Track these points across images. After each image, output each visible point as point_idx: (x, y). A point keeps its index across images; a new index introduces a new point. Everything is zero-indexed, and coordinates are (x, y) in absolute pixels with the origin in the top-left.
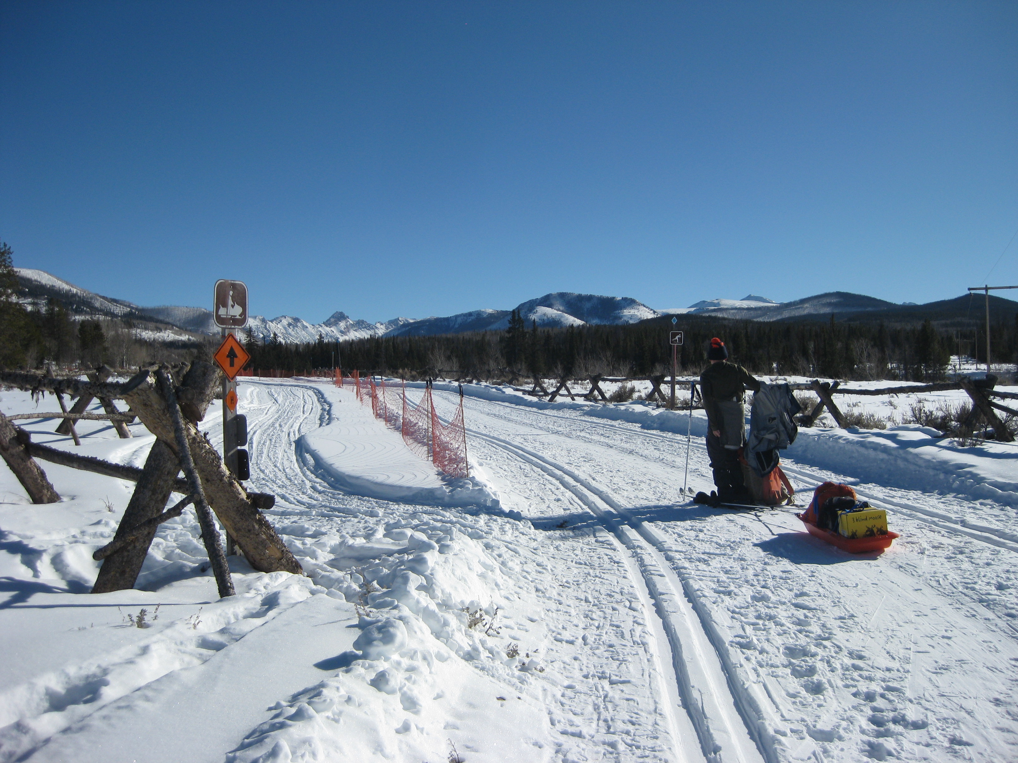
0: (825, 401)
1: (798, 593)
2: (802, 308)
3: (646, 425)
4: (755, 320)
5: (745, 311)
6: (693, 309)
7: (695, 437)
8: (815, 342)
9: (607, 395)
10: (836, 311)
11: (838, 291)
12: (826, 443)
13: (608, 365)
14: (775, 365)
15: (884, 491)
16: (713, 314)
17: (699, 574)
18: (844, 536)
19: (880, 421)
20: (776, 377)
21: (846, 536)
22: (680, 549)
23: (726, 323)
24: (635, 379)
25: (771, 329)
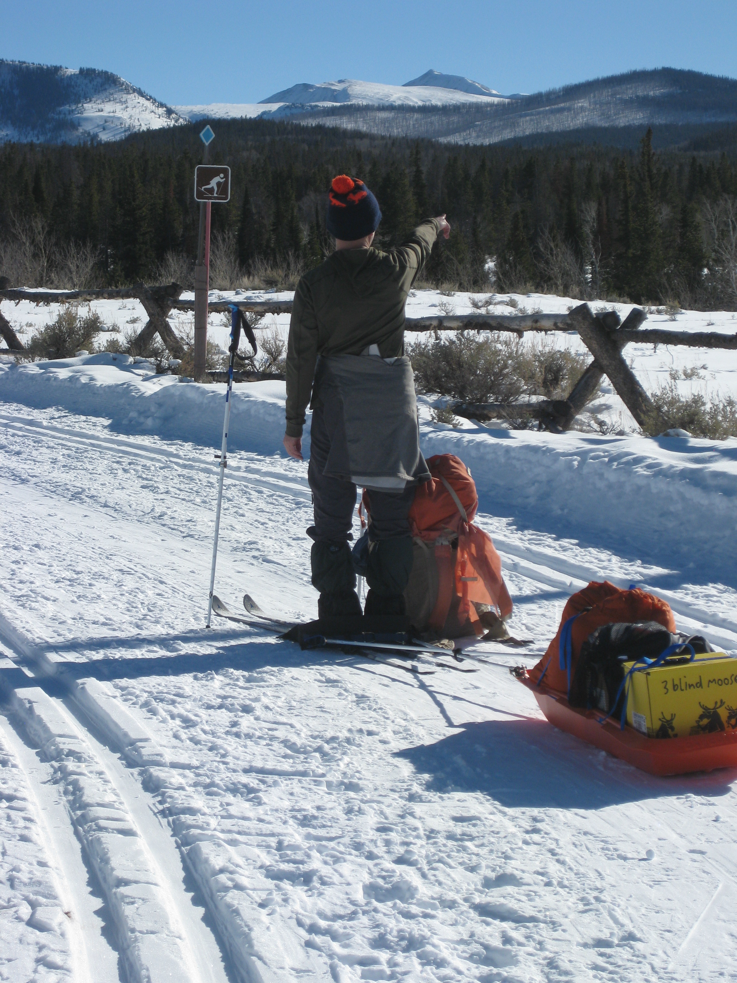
0: (605, 362)
2: (569, 109)
4: (443, 140)
5: (416, 116)
6: (274, 107)
8: (600, 204)
9: (24, 339)
10: (660, 120)
13: (35, 256)
14: (490, 265)
16: (330, 122)
18: (638, 731)
20: (488, 295)
21: (644, 729)
23: (363, 145)
24: (99, 295)
25: (483, 166)
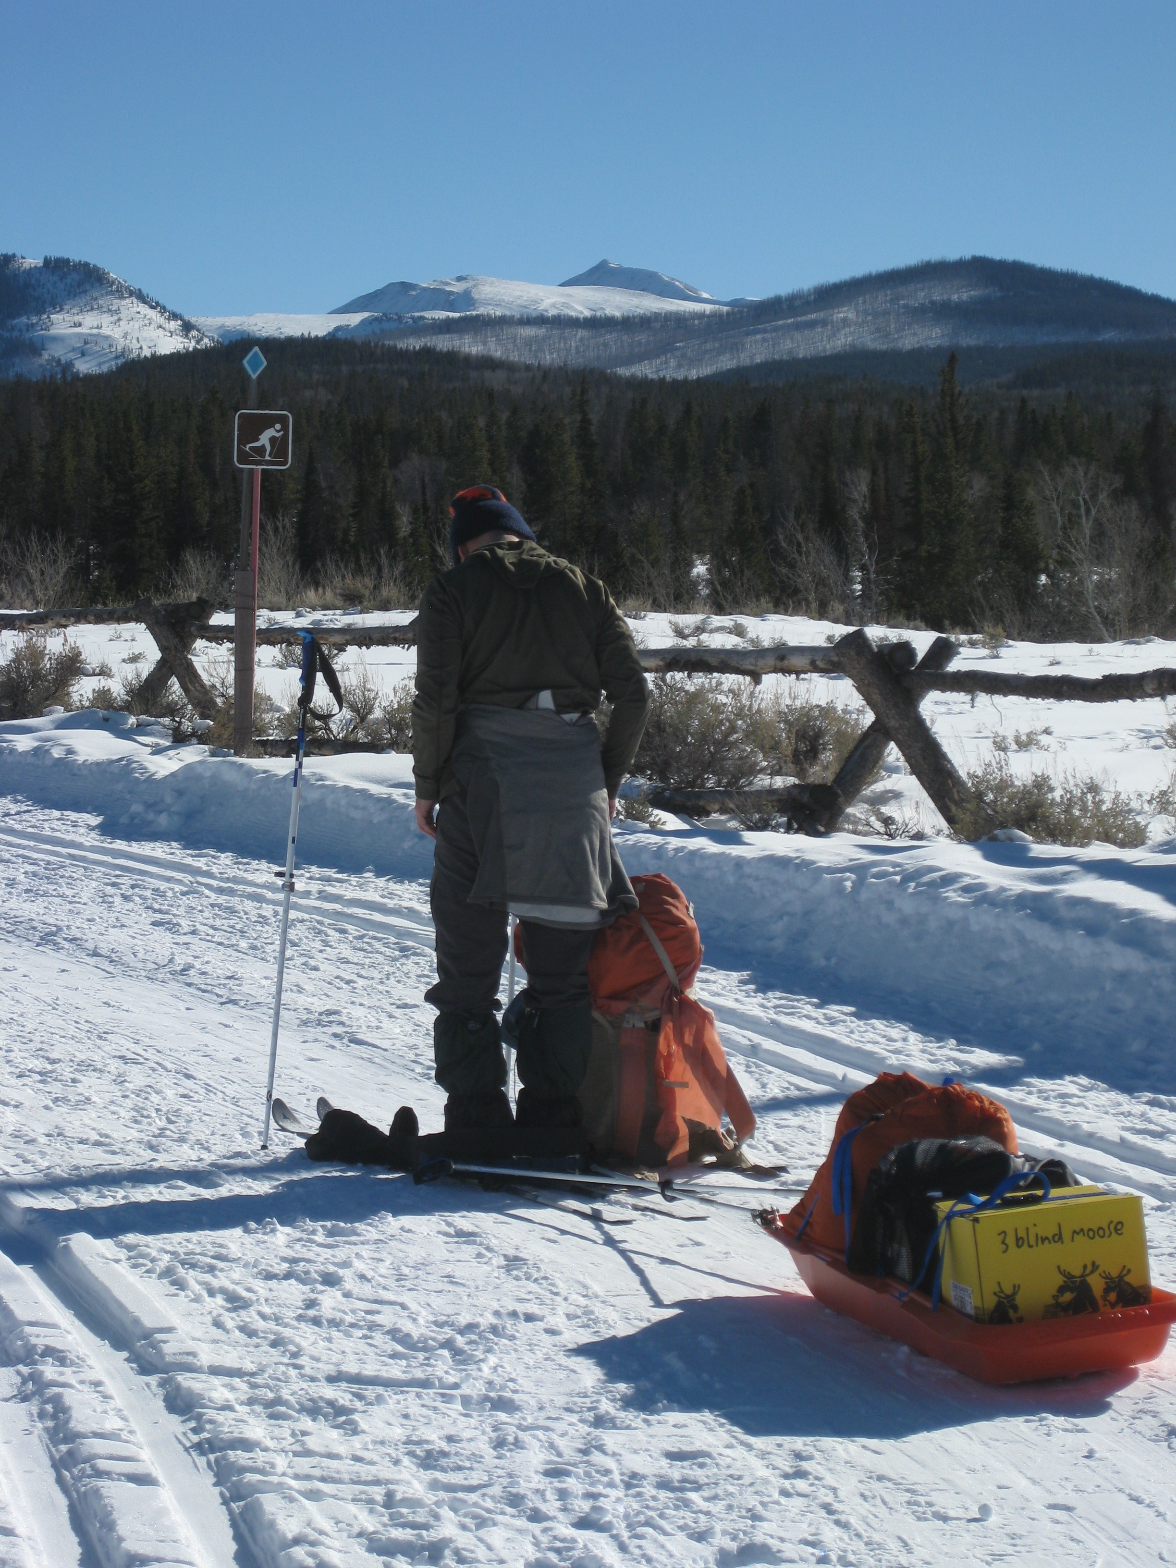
0: (893, 723)
1: (733, 1546)
2: (824, 323)
3: (124, 820)
4: (624, 372)
5: (581, 333)
6: (355, 319)
7: (331, 873)
8: (874, 473)
10: (969, 340)
11: (980, 253)
12: (890, 904)
14: (700, 569)
15: (1126, 1108)
16: (443, 343)
17: (307, 1471)
18: (961, 1312)
19: (1121, 810)
20: (700, 617)
21: (970, 1310)
22: (230, 1360)
23: (496, 380)
24: (81, 617)
25: (688, 412)
